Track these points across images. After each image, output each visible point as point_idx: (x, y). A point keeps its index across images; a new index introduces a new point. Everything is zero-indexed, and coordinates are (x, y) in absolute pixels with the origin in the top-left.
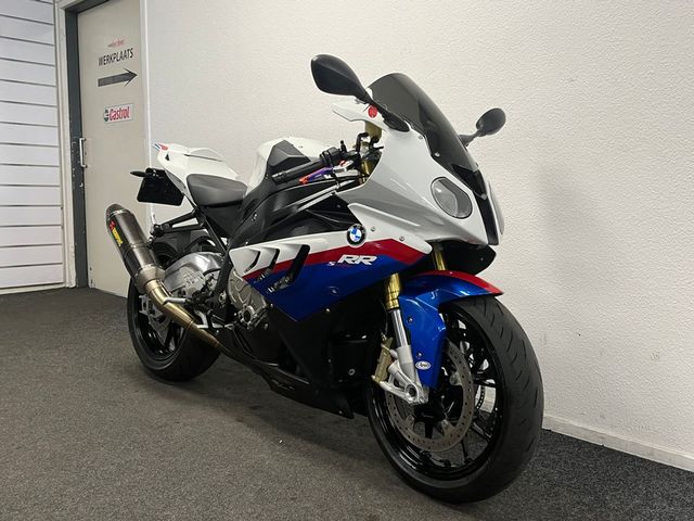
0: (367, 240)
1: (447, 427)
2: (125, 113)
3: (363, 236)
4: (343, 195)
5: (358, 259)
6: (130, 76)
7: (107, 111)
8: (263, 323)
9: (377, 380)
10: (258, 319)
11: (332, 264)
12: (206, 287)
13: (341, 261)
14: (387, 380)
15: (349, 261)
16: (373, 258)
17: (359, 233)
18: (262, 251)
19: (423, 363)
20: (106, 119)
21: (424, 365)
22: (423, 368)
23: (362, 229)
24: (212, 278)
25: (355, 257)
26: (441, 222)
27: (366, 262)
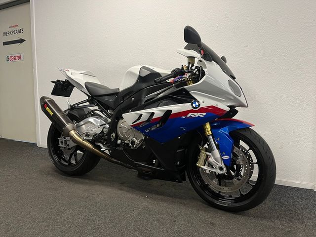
0: (201, 107)
1: (236, 182)
2: (19, 58)
3: (199, 105)
4: (187, 88)
5: (197, 115)
6: (22, 41)
7: (8, 57)
8: (142, 145)
9: (200, 165)
10: (139, 144)
11: (184, 117)
12: (102, 132)
13: (188, 116)
14: (204, 165)
15: (193, 116)
16: (205, 114)
17: (197, 104)
18: (143, 114)
19: (226, 156)
20: (8, 60)
21: (226, 157)
22: (226, 158)
23: (198, 102)
24: (104, 127)
25: (196, 114)
26: (232, 98)
27: (201, 116)
